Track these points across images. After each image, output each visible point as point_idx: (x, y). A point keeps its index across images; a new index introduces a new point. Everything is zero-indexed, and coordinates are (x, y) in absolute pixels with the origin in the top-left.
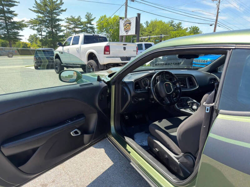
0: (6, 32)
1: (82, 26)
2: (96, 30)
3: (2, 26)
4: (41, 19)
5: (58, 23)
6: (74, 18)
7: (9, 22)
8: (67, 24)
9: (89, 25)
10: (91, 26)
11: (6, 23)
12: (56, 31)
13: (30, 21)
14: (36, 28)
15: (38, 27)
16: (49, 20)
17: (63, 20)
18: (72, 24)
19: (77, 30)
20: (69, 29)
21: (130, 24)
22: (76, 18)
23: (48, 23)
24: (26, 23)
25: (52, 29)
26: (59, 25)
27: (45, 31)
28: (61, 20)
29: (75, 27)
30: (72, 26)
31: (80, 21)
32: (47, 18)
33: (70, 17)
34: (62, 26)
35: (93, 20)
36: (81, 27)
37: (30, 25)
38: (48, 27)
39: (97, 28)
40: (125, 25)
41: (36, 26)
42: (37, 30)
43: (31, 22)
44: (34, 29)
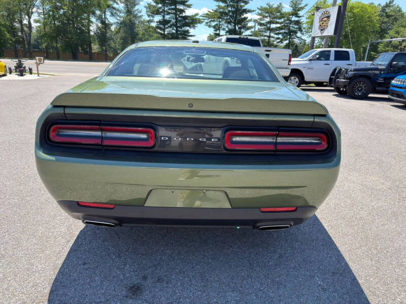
0: (174, 31)
1: (282, 20)
2: (304, 26)
3: (171, 23)
4: (221, 10)
5: (245, 15)
6: (271, 7)
7: (179, 17)
8: (259, 17)
9: (294, 18)
10: (297, 19)
11: (176, 19)
12: (240, 28)
13: (207, 14)
14: (213, 24)
15: (216, 23)
16: (233, 12)
17: (253, 11)
18: (267, 17)
19: (273, 26)
20: (261, 24)
21: (328, 17)
22: (275, 6)
23: (231, 16)
24: (201, 18)
25: (235, 26)
26: (246, 18)
27: (224, 29)
28: (249, 11)
29: (270, 22)
30: (268, 20)
31: (279, 12)
32: (230, 9)
33: (265, 6)
34: (250, 20)
35: (302, 8)
36: (280, 21)
37: (206, 21)
38: (229, 23)
39: (307, 23)
40: (321, 20)
41: (214, 21)
42: (214, 27)
43: (207, 16)
44: (210, 26)
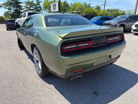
1: (34, 6)
2: (42, 8)
4: (10, 2)
5: (20, 5)
6: (29, 2)
8: (26, 5)
9: (38, 6)
10: (39, 6)
12: (19, 9)
13: (3, 4)
14: (7, 7)
15: (8, 7)
16: (15, 3)
17: (23, 3)
18: (28, 5)
19: (31, 8)
20: (27, 8)
21: (56, 5)
22: (31, 1)
23: (14, 4)
24: (1, 5)
25: (17, 8)
26: (21, 5)
27: (12, 10)
28: (22, 3)
29: (30, 7)
30: (29, 6)
31: (33, 3)
32: (13, 2)
33: (27, 1)
34: (23, 6)
35: (40, 2)
36: (34, 7)
37: (4, 6)
38: (14, 7)
40: (53, 6)
41: (7, 6)
42: (8, 9)
43: (4, 4)
44: (6, 8)
